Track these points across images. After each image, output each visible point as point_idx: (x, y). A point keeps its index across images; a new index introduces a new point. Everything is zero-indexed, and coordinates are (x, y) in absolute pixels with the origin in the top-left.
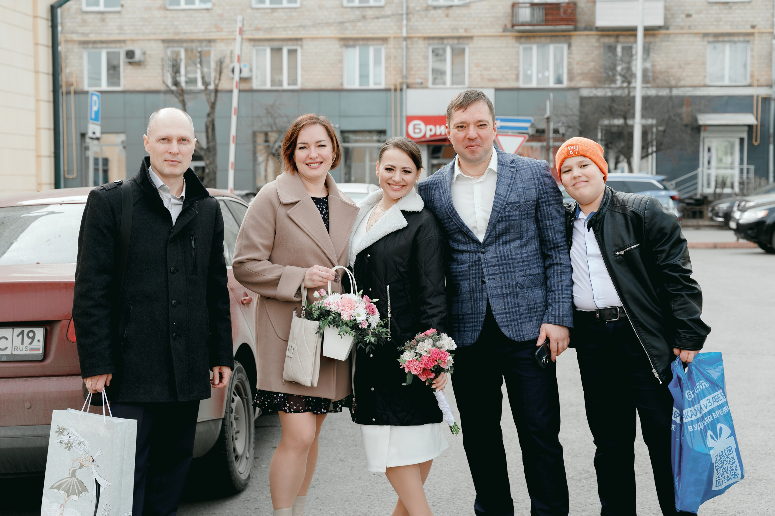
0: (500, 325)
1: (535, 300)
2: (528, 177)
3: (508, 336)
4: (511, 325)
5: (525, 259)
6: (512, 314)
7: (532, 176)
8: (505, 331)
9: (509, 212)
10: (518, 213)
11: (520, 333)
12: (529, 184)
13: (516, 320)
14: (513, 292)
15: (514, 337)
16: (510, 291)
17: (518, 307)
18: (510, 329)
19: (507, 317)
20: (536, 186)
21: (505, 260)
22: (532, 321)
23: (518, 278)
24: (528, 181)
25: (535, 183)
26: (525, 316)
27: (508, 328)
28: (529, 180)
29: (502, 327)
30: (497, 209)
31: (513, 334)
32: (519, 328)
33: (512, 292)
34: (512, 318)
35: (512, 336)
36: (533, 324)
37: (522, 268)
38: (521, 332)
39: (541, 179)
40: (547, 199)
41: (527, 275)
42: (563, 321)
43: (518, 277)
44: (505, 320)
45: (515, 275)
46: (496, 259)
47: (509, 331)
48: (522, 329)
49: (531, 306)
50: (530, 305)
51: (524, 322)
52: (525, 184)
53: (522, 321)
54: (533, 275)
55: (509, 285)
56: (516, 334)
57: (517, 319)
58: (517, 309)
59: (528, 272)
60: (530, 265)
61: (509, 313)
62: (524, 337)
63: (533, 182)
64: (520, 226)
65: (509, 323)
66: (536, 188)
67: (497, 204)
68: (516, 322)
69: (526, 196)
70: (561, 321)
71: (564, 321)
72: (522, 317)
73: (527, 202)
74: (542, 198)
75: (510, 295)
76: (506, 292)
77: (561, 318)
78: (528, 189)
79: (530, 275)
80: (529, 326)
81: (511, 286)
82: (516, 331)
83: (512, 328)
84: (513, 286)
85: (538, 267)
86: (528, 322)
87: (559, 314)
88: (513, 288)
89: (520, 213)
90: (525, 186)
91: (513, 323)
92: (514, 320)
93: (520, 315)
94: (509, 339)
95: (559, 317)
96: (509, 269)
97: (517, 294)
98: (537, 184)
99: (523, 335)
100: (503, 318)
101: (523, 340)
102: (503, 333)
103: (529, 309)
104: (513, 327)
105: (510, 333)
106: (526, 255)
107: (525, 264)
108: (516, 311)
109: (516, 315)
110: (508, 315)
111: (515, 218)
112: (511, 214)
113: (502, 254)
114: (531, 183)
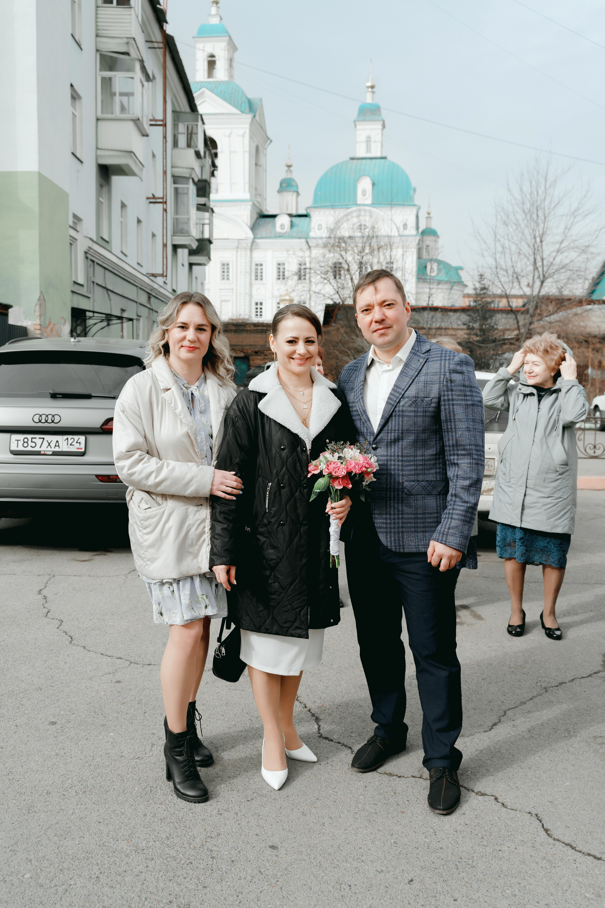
0: (378, 530)
1: (425, 510)
2: (434, 371)
3: (385, 544)
4: (390, 532)
5: (419, 463)
6: (393, 521)
7: (439, 370)
8: (382, 538)
9: (403, 406)
10: (413, 409)
11: (399, 543)
12: (433, 378)
13: (396, 528)
14: (398, 498)
15: (391, 546)
16: (394, 495)
17: (402, 514)
18: (388, 536)
19: (386, 523)
20: (440, 381)
21: (394, 461)
22: (417, 532)
23: (405, 483)
24: (433, 375)
25: (440, 378)
26: (409, 525)
27: (387, 535)
28: (435, 374)
29: (379, 532)
30: (391, 402)
31: (391, 543)
32: (399, 537)
33: (396, 496)
34: (392, 526)
35: (389, 544)
36: (417, 536)
37: (413, 472)
38: (401, 542)
39: (448, 374)
40: (450, 397)
41: (418, 481)
42: (446, 539)
43: (407, 481)
44: (385, 526)
45: (403, 479)
46: (386, 458)
47: (387, 538)
48: (403, 538)
49: (419, 516)
50: (417, 514)
51: (406, 532)
52: (429, 378)
53: (404, 530)
54: (427, 481)
55: (394, 488)
56: (395, 543)
57: (398, 528)
58: (401, 516)
59: (420, 478)
60: (425, 469)
61: (390, 519)
62: (403, 548)
63: (438, 376)
64: (415, 424)
65: (388, 530)
66: (440, 384)
67: (393, 397)
68: (396, 530)
69: (426, 392)
70: (444, 539)
71: (448, 541)
72: (405, 525)
73: (426, 398)
74: (444, 395)
75: (394, 500)
76: (390, 496)
77: (445, 536)
78: (430, 384)
79: (423, 481)
80: (413, 537)
81: (396, 490)
82: (395, 540)
83: (391, 536)
84: (398, 491)
85: (436, 473)
86: (412, 532)
87: (444, 531)
88: (398, 493)
89: (416, 409)
90: (428, 380)
91: (393, 530)
92: (394, 528)
93: (402, 523)
94: (386, 547)
95: (443, 534)
96: (396, 471)
97: (402, 500)
98: (442, 380)
99: (403, 546)
100: (383, 523)
101: (402, 551)
102: (380, 540)
103: (415, 519)
104: (393, 535)
105: (387, 541)
106: (421, 458)
107: (418, 468)
108: (398, 519)
109: (398, 523)
110: (388, 521)
111: (409, 414)
112: (405, 409)
113: (393, 454)
114: (436, 378)
